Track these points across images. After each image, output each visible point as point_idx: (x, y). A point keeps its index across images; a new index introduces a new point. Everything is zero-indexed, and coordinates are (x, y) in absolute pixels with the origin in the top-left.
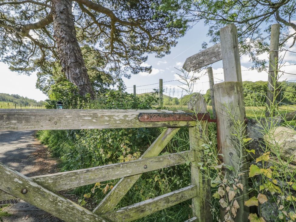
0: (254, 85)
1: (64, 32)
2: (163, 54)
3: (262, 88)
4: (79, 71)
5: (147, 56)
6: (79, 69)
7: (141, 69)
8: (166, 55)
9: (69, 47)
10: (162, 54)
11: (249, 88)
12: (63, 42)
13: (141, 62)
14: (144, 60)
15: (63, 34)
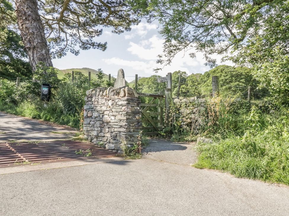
0: (234, 72)
1: (30, 9)
2: (122, 30)
3: (242, 77)
4: (45, 51)
5: (102, 30)
6: (45, 50)
7: (93, 45)
8: (125, 31)
9: (35, 25)
10: (120, 29)
11: (227, 76)
12: (29, 20)
13: (93, 35)
14: (98, 34)
15: (29, 11)
